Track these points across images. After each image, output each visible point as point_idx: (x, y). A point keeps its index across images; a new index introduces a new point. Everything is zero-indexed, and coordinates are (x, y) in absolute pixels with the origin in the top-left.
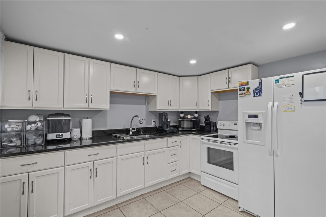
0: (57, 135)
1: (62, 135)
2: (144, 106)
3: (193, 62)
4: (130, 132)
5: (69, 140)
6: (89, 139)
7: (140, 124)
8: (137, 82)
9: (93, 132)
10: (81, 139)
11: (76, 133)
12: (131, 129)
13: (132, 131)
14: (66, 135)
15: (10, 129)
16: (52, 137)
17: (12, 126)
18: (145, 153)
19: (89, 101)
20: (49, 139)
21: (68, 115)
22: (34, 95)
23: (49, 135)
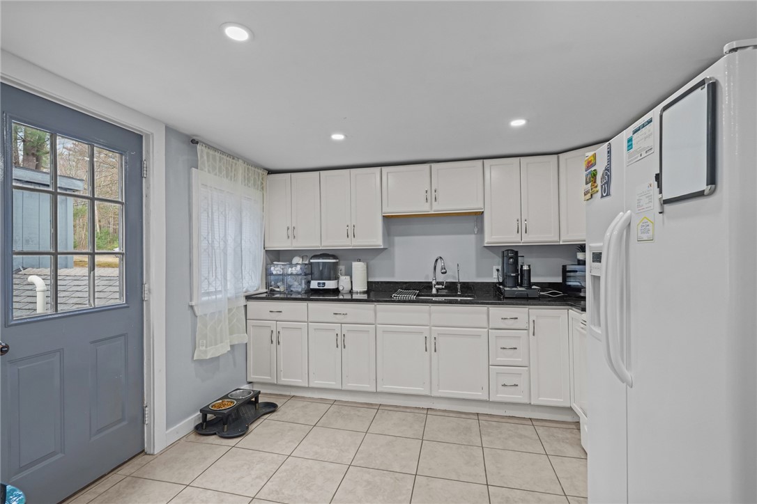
0: (319, 284)
1: (324, 284)
2: (473, 237)
3: (518, 123)
4: (432, 289)
5: (336, 291)
6: (360, 293)
7: (442, 273)
8: (433, 191)
9: (369, 284)
10: (351, 292)
11: (344, 283)
12: (434, 282)
13: (437, 286)
14: (330, 285)
15: (274, 272)
16: (314, 285)
17: (276, 269)
18: (430, 329)
19: (351, 234)
20: (311, 287)
21: (334, 257)
22: (292, 232)
23: (312, 282)
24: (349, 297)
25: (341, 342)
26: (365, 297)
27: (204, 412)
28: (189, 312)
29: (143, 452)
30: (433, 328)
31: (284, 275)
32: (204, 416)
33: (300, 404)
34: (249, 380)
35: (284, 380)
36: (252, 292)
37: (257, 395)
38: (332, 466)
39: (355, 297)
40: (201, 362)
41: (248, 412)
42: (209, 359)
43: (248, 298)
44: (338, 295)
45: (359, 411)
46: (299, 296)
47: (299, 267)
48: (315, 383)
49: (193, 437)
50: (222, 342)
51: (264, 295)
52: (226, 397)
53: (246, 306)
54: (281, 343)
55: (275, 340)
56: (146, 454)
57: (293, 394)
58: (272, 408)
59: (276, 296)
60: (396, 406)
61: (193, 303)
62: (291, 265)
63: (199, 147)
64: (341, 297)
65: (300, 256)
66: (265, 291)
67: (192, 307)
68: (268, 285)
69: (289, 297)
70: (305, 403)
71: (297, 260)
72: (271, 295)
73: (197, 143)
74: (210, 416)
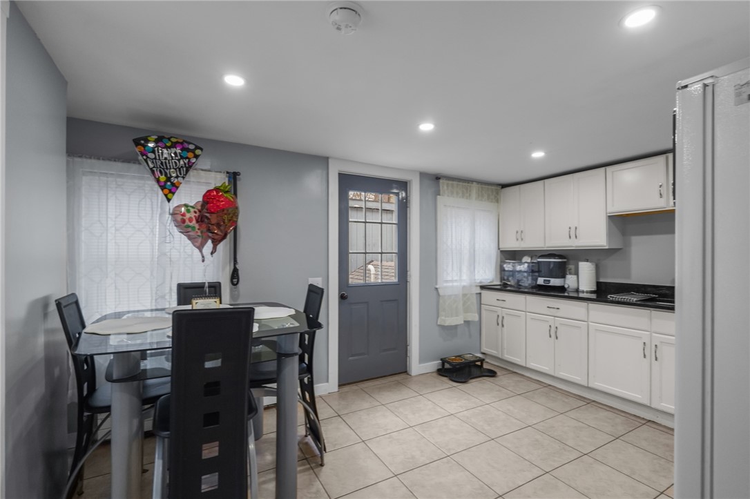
0: (545, 280)
1: (549, 281)
5: (562, 289)
6: (587, 292)
8: (670, 185)
9: (599, 284)
10: (577, 290)
11: (570, 281)
14: (555, 282)
15: (506, 269)
16: (541, 281)
17: (508, 267)
18: (651, 335)
19: (573, 236)
20: (538, 283)
21: (560, 256)
22: (520, 235)
23: (539, 279)
24: (575, 295)
25: (554, 333)
26: (594, 296)
27: (444, 361)
28: (435, 292)
29: (406, 372)
30: (654, 334)
31: (513, 272)
32: (443, 364)
33: (517, 378)
34: (482, 351)
35: (507, 357)
36: (486, 283)
37: (482, 361)
38: (515, 421)
39: (581, 295)
40: (443, 327)
41: (475, 371)
42: (448, 326)
43: (483, 287)
44: (564, 293)
45: (567, 398)
46: (526, 290)
47: (526, 265)
48: (532, 365)
49: (435, 375)
50: (457, 316)
51: (499, 287)
52: (459, 356)
53: (480, 293)
54: (505, 326)
55: (500, 322)
56: (408, 374)
57: (515, 370)
58: (492, 374)
59: (509, 288)
60: (611, 407)
61: (437, 287)
62: (521, 263)
63: (441, 181)
64: (566, 294)
65: (529, 256)
66: (499, 283)
67: (437, 289)
68: (502, 279)
69: (518, 290)
70: (522, 379)
71: (527, 259)
72: (504, 287)
73: (440, 178)
74: (447, 366)
